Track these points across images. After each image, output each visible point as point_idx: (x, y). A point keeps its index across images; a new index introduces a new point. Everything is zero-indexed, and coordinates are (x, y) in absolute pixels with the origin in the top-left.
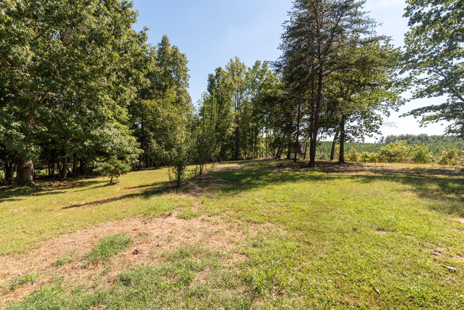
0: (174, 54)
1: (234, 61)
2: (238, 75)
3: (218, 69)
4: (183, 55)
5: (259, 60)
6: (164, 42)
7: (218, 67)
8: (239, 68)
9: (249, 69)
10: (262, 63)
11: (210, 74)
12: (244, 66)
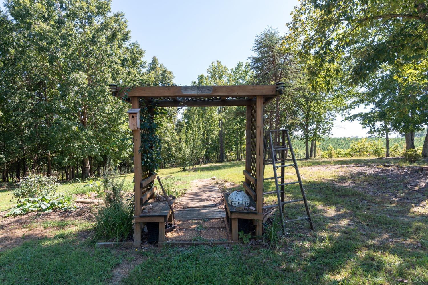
0: (163, 73)
1: (216, 64)
2: (220, 78)
3: (201, 76)
4: (170, 73)
5: (241, 62)
6: (154, 62)
7: (200, 75)
8: (221, 71)
9: (231, 70)
10: (244, 65)
11: (193, 81)
12: (226, 69)
